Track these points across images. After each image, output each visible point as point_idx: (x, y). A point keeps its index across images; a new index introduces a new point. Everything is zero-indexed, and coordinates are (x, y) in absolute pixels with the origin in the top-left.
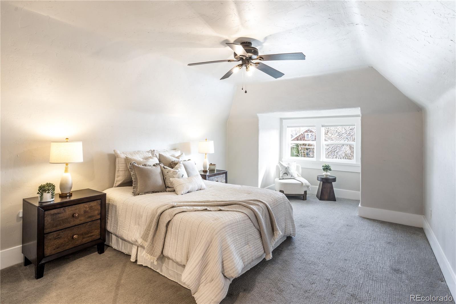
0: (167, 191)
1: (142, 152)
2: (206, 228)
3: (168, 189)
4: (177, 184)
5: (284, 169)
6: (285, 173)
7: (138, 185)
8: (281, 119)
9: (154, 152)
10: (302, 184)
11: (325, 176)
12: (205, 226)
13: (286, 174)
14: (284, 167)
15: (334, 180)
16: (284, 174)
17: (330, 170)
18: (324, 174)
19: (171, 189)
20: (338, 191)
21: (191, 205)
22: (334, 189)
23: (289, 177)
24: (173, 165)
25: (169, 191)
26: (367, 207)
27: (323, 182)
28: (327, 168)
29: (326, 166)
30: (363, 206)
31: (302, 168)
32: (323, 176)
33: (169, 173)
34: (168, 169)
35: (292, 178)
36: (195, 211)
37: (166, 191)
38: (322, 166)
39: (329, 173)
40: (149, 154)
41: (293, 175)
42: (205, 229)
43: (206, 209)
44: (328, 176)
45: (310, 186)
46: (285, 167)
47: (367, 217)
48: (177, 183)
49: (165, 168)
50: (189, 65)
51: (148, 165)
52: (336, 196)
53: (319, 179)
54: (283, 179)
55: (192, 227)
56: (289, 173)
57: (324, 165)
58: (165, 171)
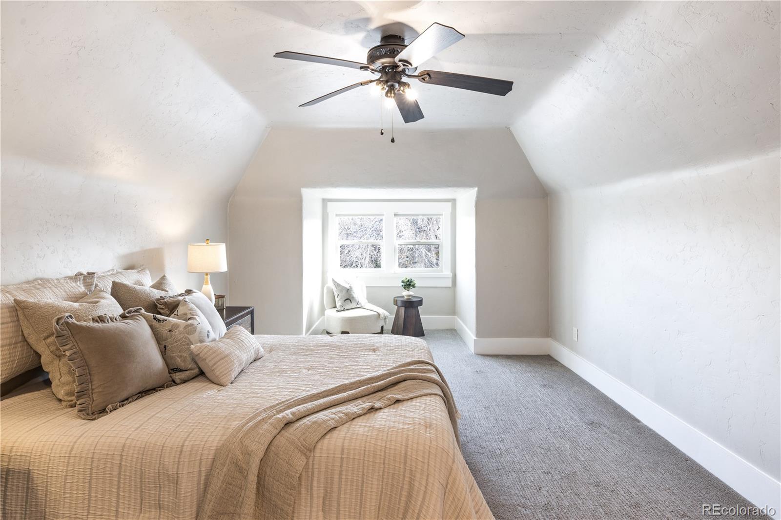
0: (178, 381)
1: (56, 281)
2: (429, 457)
3: (178, 376)
4: (214, 357)
5: (344, 292)
6: (347, 299)
7: (96, 383)
8: (325, 201)
9: (93, 277)
10: (379, 315)
11: (406, 297)
12: (424, 452)
13: (349, 301)
14: (344, 288)
15: (420, 302)
16: (345, 301)
17: (414, 286)
18: (405, 293)
19: (187, 373)
20: (427, 319)
21: (324, 407)
22: (421, 316)
23: (354, 305)
24: (162, 309)
25: (184, 381)
26: (489, 337)
27: (405, 307)
28: (408, 285)
29: (408, 281)
30: (480, 338)
31: (366, 287)
32: (404, 297)
33: (176, 333)
34: (169, 321)
35: (358, 306)
36: (354, 419)
37: (174, 381)
38: (401, 281)
39: (411, 292)
40: (78, 284)
41: (360, 302)
42: (426, 457)
43: (372, 408)
44: (411, 297)
45: (389, 316)
46: (346, 288)
47: (492, 354)
48: (214, 355)
49: (159, 321)
50: (278, 55)
51: (110, 318)
52: (425, 327)
53: (399, 303)
54: (344, 310)
55: (384, 463)
56: (353, 297)
57: (404, 279)
58: (164, 330)
